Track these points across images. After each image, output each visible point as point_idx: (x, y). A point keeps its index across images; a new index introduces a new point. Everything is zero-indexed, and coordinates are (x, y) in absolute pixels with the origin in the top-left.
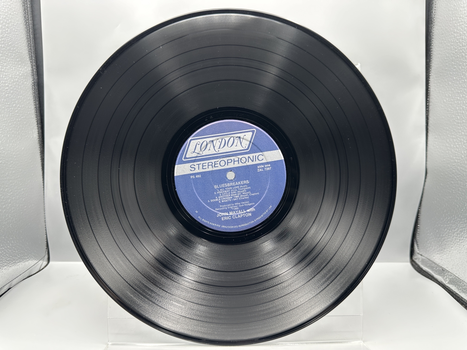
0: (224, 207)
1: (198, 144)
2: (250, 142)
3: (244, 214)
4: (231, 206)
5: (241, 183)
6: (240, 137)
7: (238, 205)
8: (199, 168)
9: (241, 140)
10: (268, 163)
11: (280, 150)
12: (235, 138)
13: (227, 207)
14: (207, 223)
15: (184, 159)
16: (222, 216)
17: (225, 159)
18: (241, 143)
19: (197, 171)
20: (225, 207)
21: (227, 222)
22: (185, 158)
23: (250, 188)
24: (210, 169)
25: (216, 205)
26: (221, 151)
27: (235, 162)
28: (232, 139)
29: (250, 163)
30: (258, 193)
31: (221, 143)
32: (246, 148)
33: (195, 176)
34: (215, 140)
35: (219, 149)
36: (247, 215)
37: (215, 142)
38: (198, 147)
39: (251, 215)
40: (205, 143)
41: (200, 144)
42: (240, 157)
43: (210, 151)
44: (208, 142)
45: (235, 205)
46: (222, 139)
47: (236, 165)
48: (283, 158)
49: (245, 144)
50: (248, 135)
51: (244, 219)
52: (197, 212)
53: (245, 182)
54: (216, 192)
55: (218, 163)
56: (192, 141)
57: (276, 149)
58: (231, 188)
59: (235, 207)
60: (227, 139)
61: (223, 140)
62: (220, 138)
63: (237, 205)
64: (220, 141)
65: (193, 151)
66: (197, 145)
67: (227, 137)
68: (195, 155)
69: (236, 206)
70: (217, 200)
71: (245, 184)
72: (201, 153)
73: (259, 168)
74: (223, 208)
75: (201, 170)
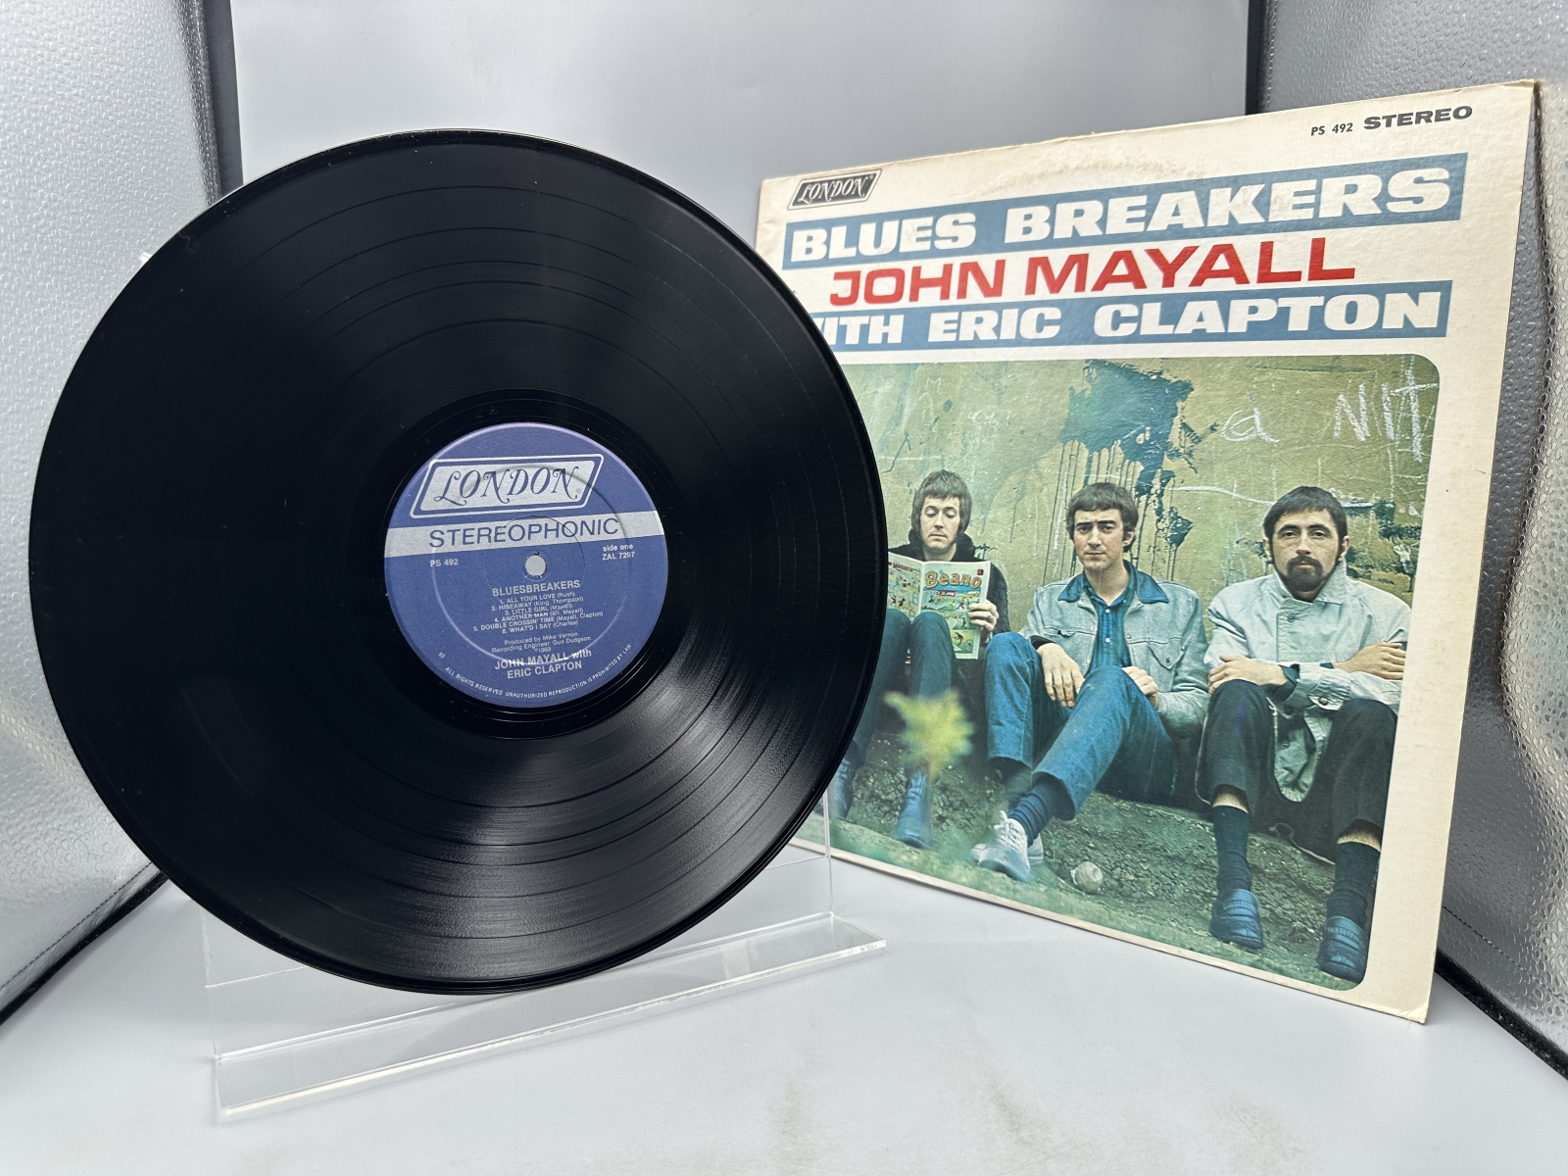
0: (515, 645)
1: (455, 478)
2: (589, 485)
3: (564, 664)
4: (533, 642)
5: (559, 585)
6: (563, 472)
7: (551, 640)
8: (452, 541)
9: (567, 477)
10: (627, 541)
11: (656, 512)
12: (551, 472)
13: (522, 644)
14: (467, 686)
15: (415, 513)
16: (509, 669)
17: (525, 523)
18: (566, 487)
19: (448, 548)
20: (518, 645)
21: (521, 684)
22: (418, 511)
23: (581, 599)
24: (484, 545)
25: (494, 639)
26: (516, 500)
27: (548, 533)
28: (544, 473)
29: (586, 538)
30: (601, 614)
31: (516, 480)
32: (578, 500)
33: (442, 562)
34: (500, 471)
35: (510, 497)
36: (571, 666)
37: (499, 477)
38: (455, 485)
39: (580, 667)
40: (473, 478)
41: (462, 478)
42: (562, 520)
43: (484, 498)
44: (482, 475)
45: (542, 641)
46: (519, 471)
47: (552, 539)
48: (663, 533)
49: (577, 489)
50: (586, 469)
51: (564, 677)
52: (442, 655)
53: (570, 584)
54: (497, 607)
55: (506, 530)
56: (439, 469)
57: (648, 509)
58: (536, 597)
59: (542, 645)
60: (531, 472)
61: (522, 474)
62: (513, 468)
63: (547, 641)
64: (514, 475)
65: (441, 495)
66: (453, 478)
67: (532, 467)
68: (443, 505)
69: (546, 644)
70: (497, 626)
71: (571, 590)
72: (461, 501)
73: (607, 552)
74: (512, 648)
75: (460, 547)
